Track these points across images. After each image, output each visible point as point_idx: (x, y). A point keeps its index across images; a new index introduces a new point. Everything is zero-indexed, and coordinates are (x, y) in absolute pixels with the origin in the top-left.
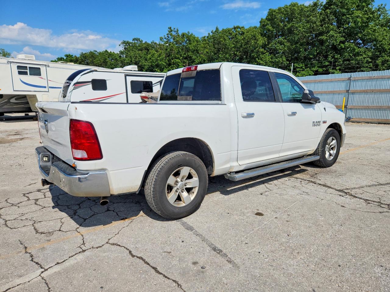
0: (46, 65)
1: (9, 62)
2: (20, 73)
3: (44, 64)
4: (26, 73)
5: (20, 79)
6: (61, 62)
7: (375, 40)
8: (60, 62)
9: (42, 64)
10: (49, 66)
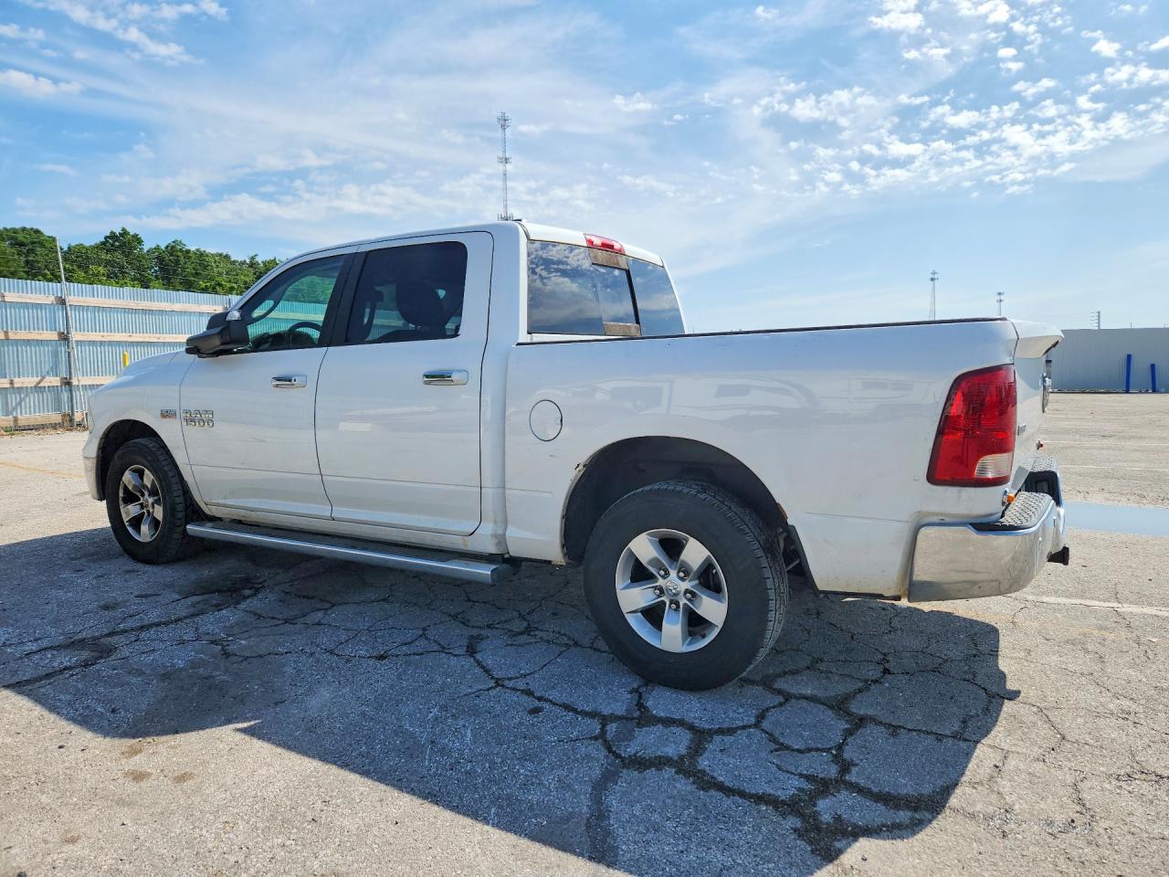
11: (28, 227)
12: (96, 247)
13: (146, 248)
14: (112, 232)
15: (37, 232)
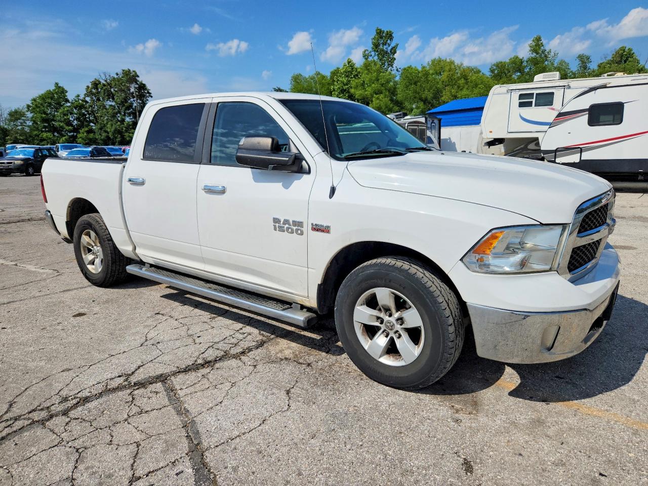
0: (564, 86)
1: (509, 90)
2: (522, 105)
3: (561, 85)
4: (529, 104)
5: (520, 115)
6: (608, 75)
8: (606, 75)
9: (558, 85)
10: (569, 87)
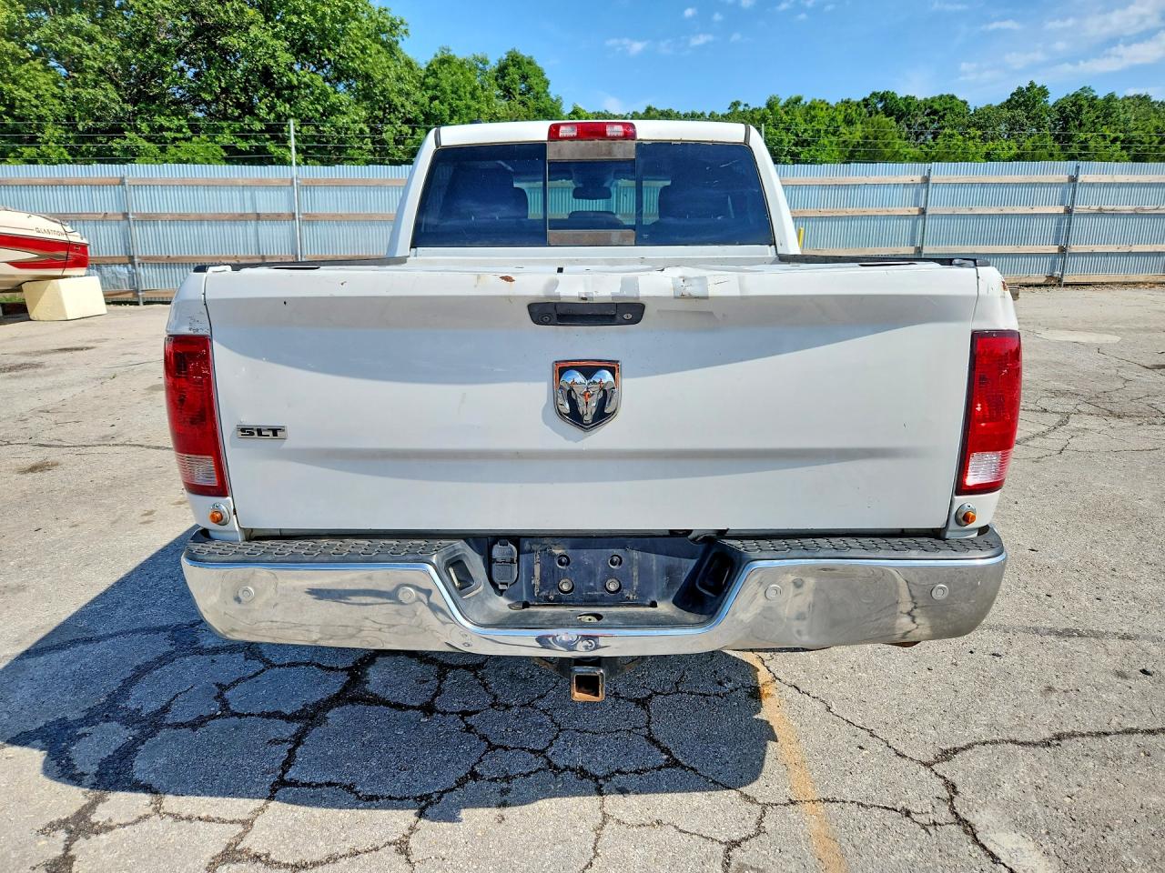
7: (367, 77)
11: (945, 94)
12: (1001, 107)
13: (1051, 101)
14: (1019, 88)
15: (953, 97)
